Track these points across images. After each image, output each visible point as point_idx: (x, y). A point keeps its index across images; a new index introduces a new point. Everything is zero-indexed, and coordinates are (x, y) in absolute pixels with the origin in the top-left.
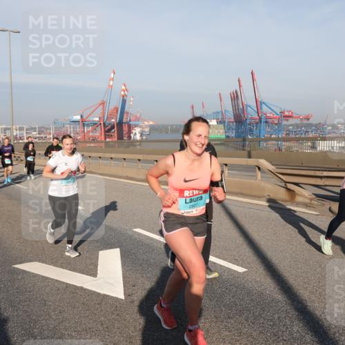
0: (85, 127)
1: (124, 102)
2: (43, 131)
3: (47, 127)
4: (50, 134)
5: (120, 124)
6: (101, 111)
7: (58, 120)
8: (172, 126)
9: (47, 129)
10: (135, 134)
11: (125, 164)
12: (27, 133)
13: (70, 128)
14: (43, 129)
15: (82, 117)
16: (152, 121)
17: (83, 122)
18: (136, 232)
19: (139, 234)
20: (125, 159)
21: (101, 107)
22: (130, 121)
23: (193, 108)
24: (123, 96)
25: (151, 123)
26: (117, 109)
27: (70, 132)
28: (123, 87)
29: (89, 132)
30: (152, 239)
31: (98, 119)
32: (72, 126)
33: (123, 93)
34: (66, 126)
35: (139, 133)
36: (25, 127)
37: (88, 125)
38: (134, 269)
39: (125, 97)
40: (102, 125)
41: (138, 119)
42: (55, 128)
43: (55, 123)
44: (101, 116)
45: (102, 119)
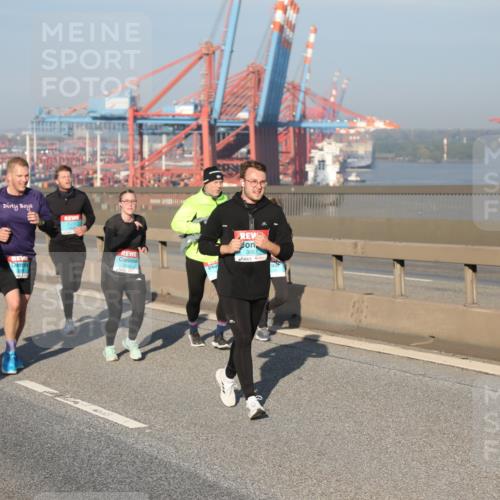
0: (146, 138)
1: (284, 47)
3: (10, 135)
5: (268, 128)
6: (203, 82)
7: (49, 113)
8: (454, 135)
9: (12, 142)
10: (322, 163)
13: (93, 139)
15: (133, 100)
17: (138, 121)
21: (202, 67)
22: (303, 117)
24: (281, 29)
25: (379, 125)
26: (258, 74)
27: (94, 154)
29: (157, 155)
31: (189, 110)
32: (98, 134)
33: (279, 16)
34: (78, 133)
37: (155, 132)
39: (288, 33)
40: (205, 131)
42: (40, 139)
43: (39, 121)
44: (202, 97)
45: (206, 109)
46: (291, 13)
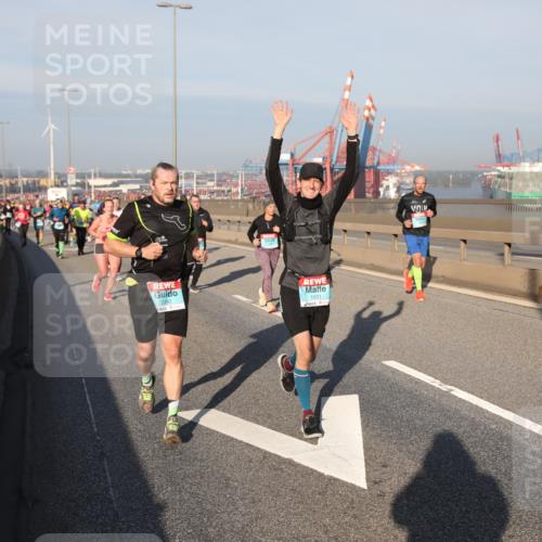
1: (369, 128)
2: (225, 181)
3: (231, 173)
4: (236, 185)
6: (327, 146)
7: (251, 162)
8: (456, 174)
9: (232, 176)
10: (388, 187)
11: (370, 241)
12: (197, 183)
14: (225, 177)
15: (292, 155)
16: (418, 165)
17: (294, 166)
18: (388, 367)
19: (395, 371)
20: (368, 233)
21: (327, 138)
22: (378, 164)
23: (497, 139)
24: (367, 119)
25: (417, 168)
28: (368, 103)
30: (418, 382)
31: (320, 160)
33: (366, 113)
35: (395, 185)
36: (196, 173)
38: (384, 434)
39: (371, 121)
40: (328, 171)
41: (392, 161)
42: (246, 175)
43: (246, 166)
44: (327, 154)
45: (329, 160)
46: (373, 111)
